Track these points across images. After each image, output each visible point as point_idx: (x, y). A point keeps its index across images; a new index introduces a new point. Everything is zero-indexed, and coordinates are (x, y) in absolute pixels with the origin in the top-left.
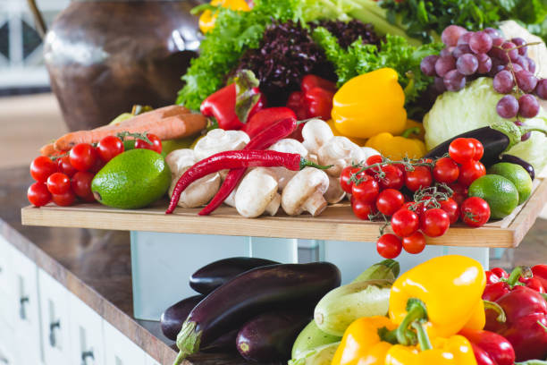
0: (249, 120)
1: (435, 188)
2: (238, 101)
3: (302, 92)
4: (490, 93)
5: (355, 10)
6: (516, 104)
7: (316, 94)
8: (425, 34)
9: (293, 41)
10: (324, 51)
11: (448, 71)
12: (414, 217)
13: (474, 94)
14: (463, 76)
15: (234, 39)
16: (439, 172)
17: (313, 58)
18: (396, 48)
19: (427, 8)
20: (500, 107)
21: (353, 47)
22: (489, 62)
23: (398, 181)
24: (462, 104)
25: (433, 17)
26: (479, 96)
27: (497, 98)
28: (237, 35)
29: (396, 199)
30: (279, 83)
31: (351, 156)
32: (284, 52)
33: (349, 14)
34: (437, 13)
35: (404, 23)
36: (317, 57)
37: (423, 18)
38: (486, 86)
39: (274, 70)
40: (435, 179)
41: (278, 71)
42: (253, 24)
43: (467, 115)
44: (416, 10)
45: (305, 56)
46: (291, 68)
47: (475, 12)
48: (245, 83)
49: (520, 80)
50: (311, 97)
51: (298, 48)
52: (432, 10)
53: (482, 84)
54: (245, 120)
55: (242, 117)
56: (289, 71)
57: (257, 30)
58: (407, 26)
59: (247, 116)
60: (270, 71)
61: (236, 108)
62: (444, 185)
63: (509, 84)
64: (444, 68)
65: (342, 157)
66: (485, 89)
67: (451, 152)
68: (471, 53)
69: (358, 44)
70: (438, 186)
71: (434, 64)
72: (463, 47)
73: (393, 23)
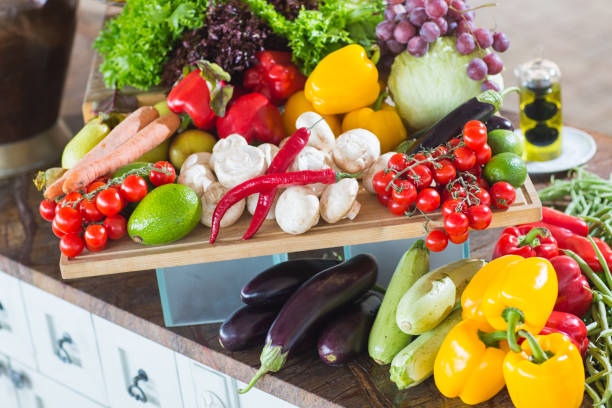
0: (227, 114)
1: (461, 178)
2: (212, 97)
3: (265, 72)
4: (454, 56)
6: (484, 65)
9: (241, 22)
10: (270, 24)
11: (411, 38)
13: (439, 58)
14: (427, 43)
16: (460, 161)
17: (264, 35)
18: (332, 7)
20: (472, 72)
21: (301, 20)
22: (446, 24)
24: (430, 68)
26: (446, 61)
27: (464, 63)
28: (169, 16)
29: (433, 197)
30: (239, 68)
31: (366, 153)
32: (239, 37)
36: (267, 34)
38: (448, 48)
39: (234, 56)
40: (460, 169)
41: (239, 58)
43: (438, 80)
45: (258, 36)
46: (246, 50)
48: (212, 76)
49: (481, 40)
50: (274, 77)
53: (444, 46)
54: (222, 112)
55: (218, 111)
56: (246, 54)
60: (229, 59)
61: (211, 104)
62: (468, 174)
63: (473, 46)
64: (405, 36)
65: (359, 157)
66: (448, 52)
67: (467, 141)
68: (428, 20)
69: (302, 14)
70: (463, 176)
71: (392, 31)
72: (421, 14)
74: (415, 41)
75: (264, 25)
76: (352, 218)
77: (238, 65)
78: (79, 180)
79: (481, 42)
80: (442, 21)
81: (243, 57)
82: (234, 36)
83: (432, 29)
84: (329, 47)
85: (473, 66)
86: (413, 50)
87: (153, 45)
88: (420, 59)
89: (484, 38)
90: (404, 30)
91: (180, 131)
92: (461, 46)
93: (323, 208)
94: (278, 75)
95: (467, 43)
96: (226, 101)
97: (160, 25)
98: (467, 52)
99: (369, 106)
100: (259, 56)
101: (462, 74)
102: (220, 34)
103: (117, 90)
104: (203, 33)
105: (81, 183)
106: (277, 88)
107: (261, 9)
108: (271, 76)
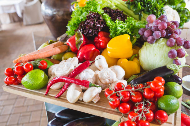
1: (144, 102)
2: (76, 43)
3: (99, 38)
4: (165, 46)
5: (118, 4)
6: (176, 53)
7: (103, 40)
8: (140, 13)
9: (95, 20)
10: (106, 23)
11: (149, 36)
12: (133, 124)
13: (159, 46)
14: (155, 39)
15: (79, 17)
17: (102, 26)
18: (130, 21)
19: (141, 4)
20: (170, 54)
21: (115, 23)
22: (165, 33)
23: (128, 98)
24: (154, 49)
25: (143, 8)
26: (161, 48)
27: (168, 49)
30: (90, 35)
31: (110, 78)
32: (92, 25)
33: (116, 6)
34: (144, 6)
35: (133, 9)
36: (103, 25)
37: (139, 8)
38: (163, 43)
39: (89, 31)
40: (144, 98)
41: (90, 32)
42: (84, 12)
43: (156, 55)
44: (137, 5)
45: (99, 26)
47: (157, 6)
48: (79, 36)
49: (178, 42)
50: (101, 40)
51: (97, 23)
52: (142, 5)
53: (162, 42)
56: (94, 31)
57: (85, 14)
58: (134, 10)
59: (79, 48)
60: (87, 31)
61: (76, 45)
62: (148, 101)
63: (174, 44)
64: (147, 35)
66: (163, 44)
68: (158, 30)
69: (117, 21)
70: (145, 101)
71: (144, 32)
72: (156, 27)
73: (129, 9)
74: (150, 38)
76: (95, 102)
78: (21, 60)
79: (178, 43)
80: (164, 31)
83: (157, 33)
84: (122, 33)
85: (171, 52)
86: (149, 41)
88: (151, 45)
89: (180, 42)
90: (147, 33)
91: (67, 51)
92: (169, 43)
95: (171, 42)
98: (171, 46)
99: (126, 58)
100: (98, 33)
101: (166, 54)
102: (88, 23)
103: (67, 36)
106: (101, 44)
108: (100, 40)
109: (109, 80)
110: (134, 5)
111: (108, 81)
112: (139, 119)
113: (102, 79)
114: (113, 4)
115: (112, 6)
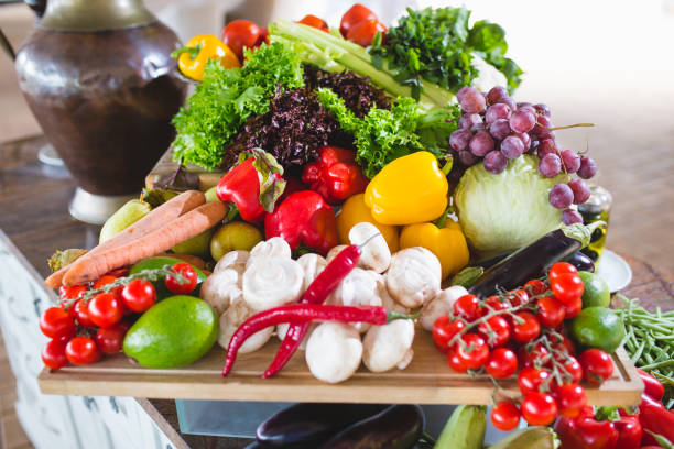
0: (276, 211)
1: (545, 337)
2: (262, 190)
3: (324, 169)
4: (536, 177)
5: (344, 56)
6: (570, 192)
8: (416, 83)
9: (306, 111)
10: (337, 118)
12: (549, 399)
13: (518, 178)
14: (507, 160)
15: (232, 101)
16: (545, 315)
17: (329, 130)
18: (405, 108)
20: (556, 199)
21: (370, 117)
22: (530, 141)
23: (506, 334)
24: (506, 188)
25: (424, 65)
26: (525, 182)
27: (545, 186)
28: (236, 98)
29: (507, 361)
30: (298, 161)
31: (428, 286)
32: (302, 128)
33: (338, 61)
34: (425, 60)
35: (390, 68)
36: (332, 128)
37: (414, 66)
38: (529, 168)
39: (293, 148)
40: (545, 324)
41: (297, 150)
42: (252, 85)
43: (514, 202)
48: (265, 167)
49: (568, 162)
50: (334, 175)
51: (314, 120)
53: (525, 165)
54: (271, 208)
55: (267, 206)
56: (307, 148)
57: (258, 91)
58: (395, 73)
59: (272, 206)
60: (288, 150)
61: (260, 198)
62: (554, 333)
63: (559, 169)
64: (482, 148)
65: (419, 290)
66: (528, 172)
67: (557, 291)
68: (513, 134)
69: (373, 112)
70: (548, 335)
71: (469, 141)
72: (503, 126)
73: (379, 68)
74: (494, 156)
75: (331, 118)
76: (403, 367)
77: (297, 157)
78: (85, 272)
79: (567, 165)
80: (527, 137)
81: (304, 149)
82: (297, 126)
83: (516, 144)
84: (398, 151)
85: (558, 191)
86: (490, 165)
87: (218, 126)
88: (496, 177)
89: (573, 160)
90: (482, 142)
91: (224, 222)
92: (545, 166)
93: (366, 353)
94: (338, 174)
95: (553, 165)
96: (277, 196)
97: (227, 106)
98: (549, 175)
99: (433, 222)
100: (321, 150)
101: (544, 201)
102: (282, 122)
103: (182, 166)
104: (267, 119)
105: (86, 276)
106: (336, 187)
107: (331, 103)
108: (331, 174)
109: (424, 293)
110: (392, 58)
111: (421, 296)
112: (560, 383)
113: (405, 293)
114: (327, 56)
115: (324, 63)
